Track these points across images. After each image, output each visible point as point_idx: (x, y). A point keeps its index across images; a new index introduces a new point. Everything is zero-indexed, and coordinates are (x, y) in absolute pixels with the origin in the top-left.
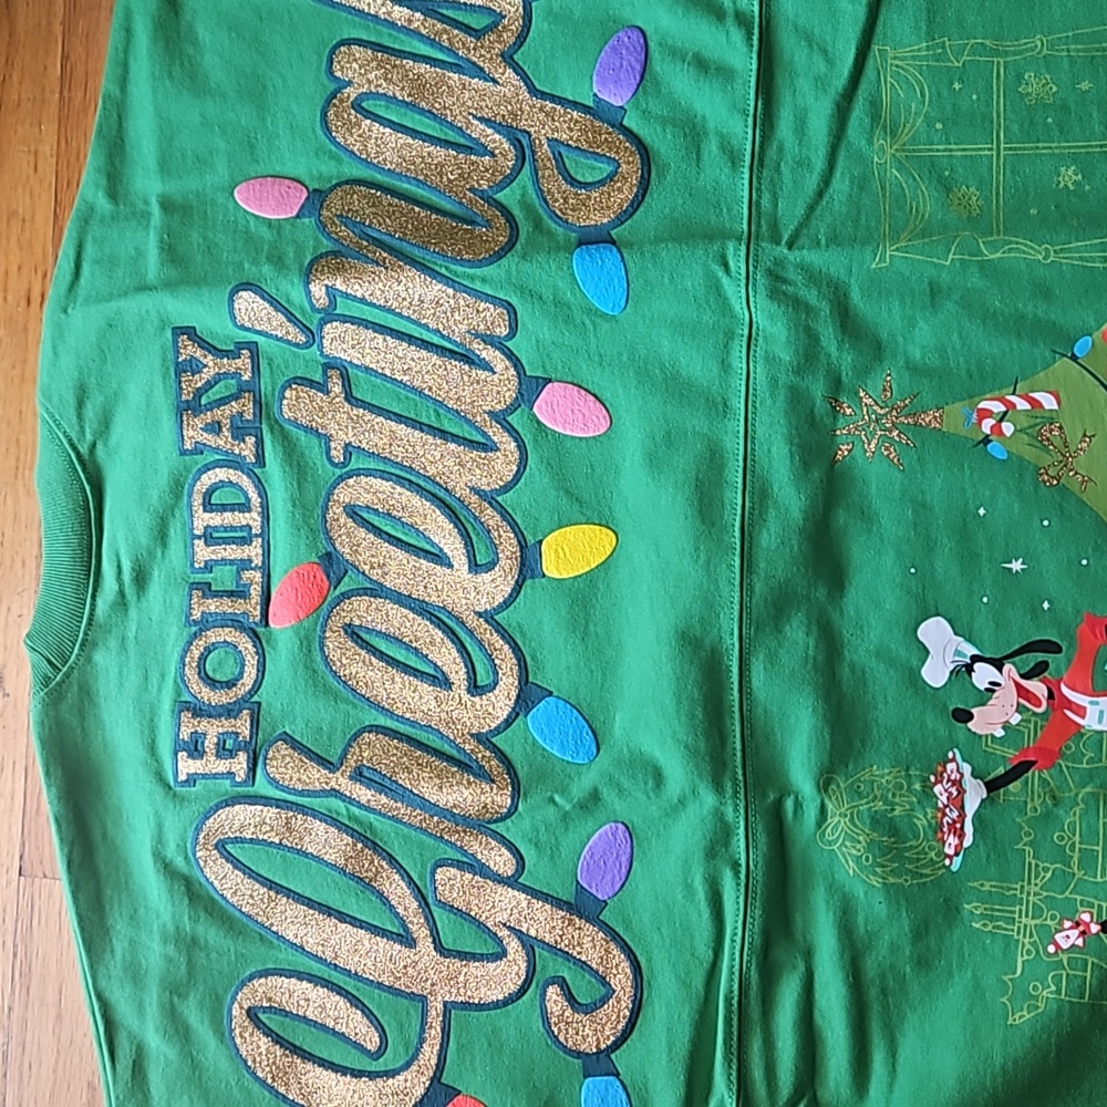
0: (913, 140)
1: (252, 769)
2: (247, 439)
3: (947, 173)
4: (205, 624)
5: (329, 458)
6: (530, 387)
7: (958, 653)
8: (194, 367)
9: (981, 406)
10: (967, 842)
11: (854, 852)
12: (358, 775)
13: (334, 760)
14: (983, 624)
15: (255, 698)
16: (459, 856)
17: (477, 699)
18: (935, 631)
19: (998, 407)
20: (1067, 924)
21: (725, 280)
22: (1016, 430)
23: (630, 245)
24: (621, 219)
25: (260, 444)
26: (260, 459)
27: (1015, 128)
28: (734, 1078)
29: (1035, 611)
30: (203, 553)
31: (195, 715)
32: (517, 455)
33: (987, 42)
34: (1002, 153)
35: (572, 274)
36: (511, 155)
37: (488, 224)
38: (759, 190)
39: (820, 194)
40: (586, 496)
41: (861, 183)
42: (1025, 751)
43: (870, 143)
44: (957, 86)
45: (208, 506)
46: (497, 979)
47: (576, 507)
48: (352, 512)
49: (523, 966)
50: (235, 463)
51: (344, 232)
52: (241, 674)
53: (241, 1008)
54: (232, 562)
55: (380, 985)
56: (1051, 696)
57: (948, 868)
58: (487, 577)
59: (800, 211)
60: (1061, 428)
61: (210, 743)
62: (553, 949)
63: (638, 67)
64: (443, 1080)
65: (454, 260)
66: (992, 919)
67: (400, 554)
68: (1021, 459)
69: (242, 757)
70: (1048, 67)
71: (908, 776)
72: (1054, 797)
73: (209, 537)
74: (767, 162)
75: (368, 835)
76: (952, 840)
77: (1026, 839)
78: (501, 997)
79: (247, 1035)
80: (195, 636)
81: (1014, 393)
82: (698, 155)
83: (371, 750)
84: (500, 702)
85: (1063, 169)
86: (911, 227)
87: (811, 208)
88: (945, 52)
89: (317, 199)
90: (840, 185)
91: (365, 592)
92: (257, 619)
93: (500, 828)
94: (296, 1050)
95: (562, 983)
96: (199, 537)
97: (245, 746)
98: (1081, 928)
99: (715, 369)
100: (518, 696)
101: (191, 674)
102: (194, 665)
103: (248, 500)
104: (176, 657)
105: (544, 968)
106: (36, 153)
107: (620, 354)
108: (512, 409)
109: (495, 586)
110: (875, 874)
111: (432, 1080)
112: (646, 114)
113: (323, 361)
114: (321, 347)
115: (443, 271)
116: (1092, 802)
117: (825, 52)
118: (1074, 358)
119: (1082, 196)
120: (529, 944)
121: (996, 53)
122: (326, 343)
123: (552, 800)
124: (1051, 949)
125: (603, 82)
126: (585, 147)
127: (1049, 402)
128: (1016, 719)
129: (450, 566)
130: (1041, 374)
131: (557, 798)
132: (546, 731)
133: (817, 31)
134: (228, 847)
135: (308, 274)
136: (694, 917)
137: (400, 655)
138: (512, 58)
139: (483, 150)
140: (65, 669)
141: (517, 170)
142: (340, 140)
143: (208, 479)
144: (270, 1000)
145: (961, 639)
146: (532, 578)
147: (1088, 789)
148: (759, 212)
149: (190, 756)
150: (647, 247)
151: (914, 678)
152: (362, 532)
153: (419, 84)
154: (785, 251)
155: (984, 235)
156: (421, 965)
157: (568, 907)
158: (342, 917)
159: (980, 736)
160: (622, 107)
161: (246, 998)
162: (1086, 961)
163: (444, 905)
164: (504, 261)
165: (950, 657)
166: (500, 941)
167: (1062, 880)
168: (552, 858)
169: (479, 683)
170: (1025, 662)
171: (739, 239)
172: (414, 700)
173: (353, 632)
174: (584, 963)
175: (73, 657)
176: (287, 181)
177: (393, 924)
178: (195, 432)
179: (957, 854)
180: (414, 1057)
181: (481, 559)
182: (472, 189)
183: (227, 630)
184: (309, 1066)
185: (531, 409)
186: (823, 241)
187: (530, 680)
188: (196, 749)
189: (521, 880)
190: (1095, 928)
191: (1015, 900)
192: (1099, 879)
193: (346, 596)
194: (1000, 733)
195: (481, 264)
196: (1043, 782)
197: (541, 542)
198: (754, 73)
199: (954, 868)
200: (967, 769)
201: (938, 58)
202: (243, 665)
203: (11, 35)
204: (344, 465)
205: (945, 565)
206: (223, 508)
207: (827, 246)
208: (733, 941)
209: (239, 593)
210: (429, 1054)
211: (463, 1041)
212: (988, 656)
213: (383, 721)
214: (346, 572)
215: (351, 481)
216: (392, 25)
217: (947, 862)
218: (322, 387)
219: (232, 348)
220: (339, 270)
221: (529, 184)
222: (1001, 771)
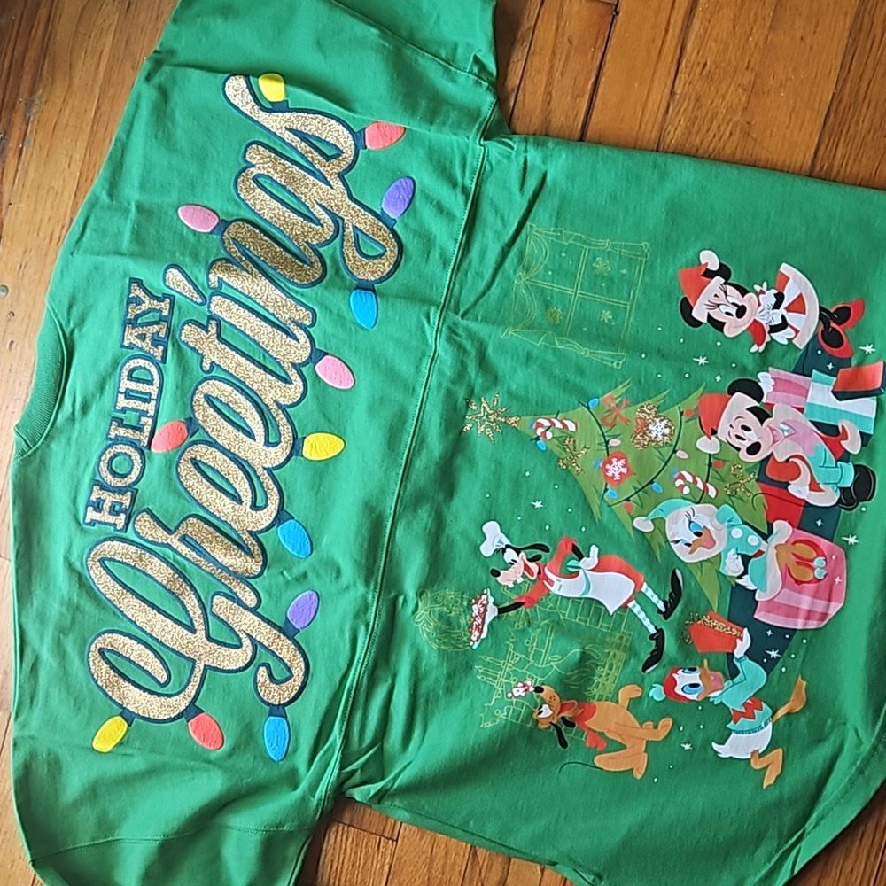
0: (536, 277)
1: (127, 524)
2: (159, 347)
3: (549, 298)
4: (116, 441)
5: (201, 367)
6: (317, 355)
7: (500, 542)
8: (138, 302)
9: (540, 420)
10: (484, 635)
11: (427, 630)
12: (183, 539)
13: (172, 529)
14: (515, 531)
15: (136, 487)
16: (228, 592)
17: (254, 513)
18: (491, 528)
19: (547, 423)
20: (520, 685)
21: (426, 326)
22: (553, 437)
23: (382, 295)
24: (381, 280)
25: (165, 351)
26: (164, 360)
27: (586, 284)
28: (343, 729)
29: (542, 528)
30: (122, 402)
31: (101, 489)
32: (302, 389)
33: (583, 236)
34: (578, 295)
35: (349, 303)
36: (332, 229)
37: (311, 264)
38: (454, 283)
39: (484, 293)
40: (333, 419)
41: (506, 293)
42: (521, 597)
43: (515, 272)
44: (563, 255)
45: (130, 377)
46: (235, 658)
47: (327, 424)
48: (208, 398)
49: (250, 654)
50: (150, 358)
51: (235, 249)
52: (130, 473)
53: (96, 647)
54: (137, 411)
55: (173, 650)
56: (539, 573)
57: (471, 647)
58: (272, 450)
59: (472, 299)
60: (574, 441)
61: (106, 506)
62: (267, 649)
63: (407, 200)
64: (196, 704)
65: (289, 281)
66: (487, 675)
67: (230, 427)
68: (552, 452)
69: (123, 516)
70: (609, 257)
71: (462, 598)
72: (529, 622)
73: (128, 394)
74: (462, 269)
75: (182, 571)
76: (476, 633)
77: (512, 640)
78: (235, 668)
79: (96, 662)
80: (110, 446)
81: (556, 418)
82: (428, 256)
83: (193, 528)
84: (267, 517)
85: (604, 311)
86: (524, 322)
87: (478, 299)
88: (561, 236)
89: (224, 225)
90: (495, 289)
91: (206, 443)
92: (145, 445)
93: (252, 582)
94: (121, 674)
95: (268, 667)
96: (122, 393)
97: (125, 511)
98: (526, 688)
99: (412, 370)
100: (276, 516)
101: (103, 467)
102: (106, 461)
103: (153, 379)
104: (96, 456)
105: (260, 657)
106: (71, 158)
107: (366, 349)
108: (304, 364)
109: (276, 455)
110: (435, 642)
111: (190, 703)
112: (406, 226)
113: (209, 314)
114: (209, 307)
115: (282, 285)
116: (545, 628)
117: (503, 219)
118: (588, 408)
119: (610, 327)
120: (255, 644)
121: (586, 243)
122: (212, 305)
123: (282, 573)
124: (510, 695)
125: (388, 203)
126: (371, 236)
127: (571, 426)
128: (520, 580)
129: (254, 440)
130: (571, 412)
131: (285, 573)
132: (287, 537)
133: (501, 207)
134: (106, 562)
135: (209, 268)
136: (342, 646)
137: (218, 480)
138: (343, 176)
139: (318, 222)
140: (34, 448)
141: (333, 238)
142: (242, 196)
143: (133, 363)
144: (112, 646)
145: (503, 535)
146: (297, 455)
147: (546, 622)
148: (451, 294)
149: (95, 510)
150: (391, 299)
151: (476, 549)
152: (211, 411)
153: (291, 178)
154: (459, 318)
155: (558, 335)
156: (195, 644)
157: (280, 629)
158: (160, 611)
159: (501, 585)
160: (394, 220)
161: (99, 643)
162: (523, 704)
163: (214, 615)
164: (315, 288)
165: (496, 543)
166: (240, 639)
167: (524, 662)
168: (276, 602)
169: (257, 504)
170: (531, 553)
171: (438, 307)
172: (221, 506)
173: (195, 463)
174: (281, 659)
175: (39, 443)
176: (209, 211)
177: (186, 620)
178: (131, 337)
179: (477, 641)
180: (184, 690)
181: (271, 441)
182: (307, 242)
183: (128, 447)
184: (127, 684)
185: (314, 366)
186: (480, 318)
187: (285, 508)
188: (98, 507)
189: (258, 610)
190: (532, 689)
191: (500, 669)
192: (540, 666)
193: (196, 443)
194: (511, 585)
195: (303, 286)
196: (526, 613)
197: (304, 438)
198: (464, 221)
199: (474, 647)
200: (491, 600)
201: (557, 237)
202: (132, 468)
203: (69, 86)
204: (208, 372)
205: (504, 497)
206: (138, 380)
207: (481, 321)
208: (358, 662)
209: (139, 429)
210: (191, 689)
211: (211, 686)
212: (514, 546)
213: (202, 513)
214: (198, 430)
215: (211, 382)
216: (283, 140)
217: (471, 643)
218: (206, 329)
219: (160, 296)
220: (227, 270)
221: (338, 248)
222: (507, 604)
